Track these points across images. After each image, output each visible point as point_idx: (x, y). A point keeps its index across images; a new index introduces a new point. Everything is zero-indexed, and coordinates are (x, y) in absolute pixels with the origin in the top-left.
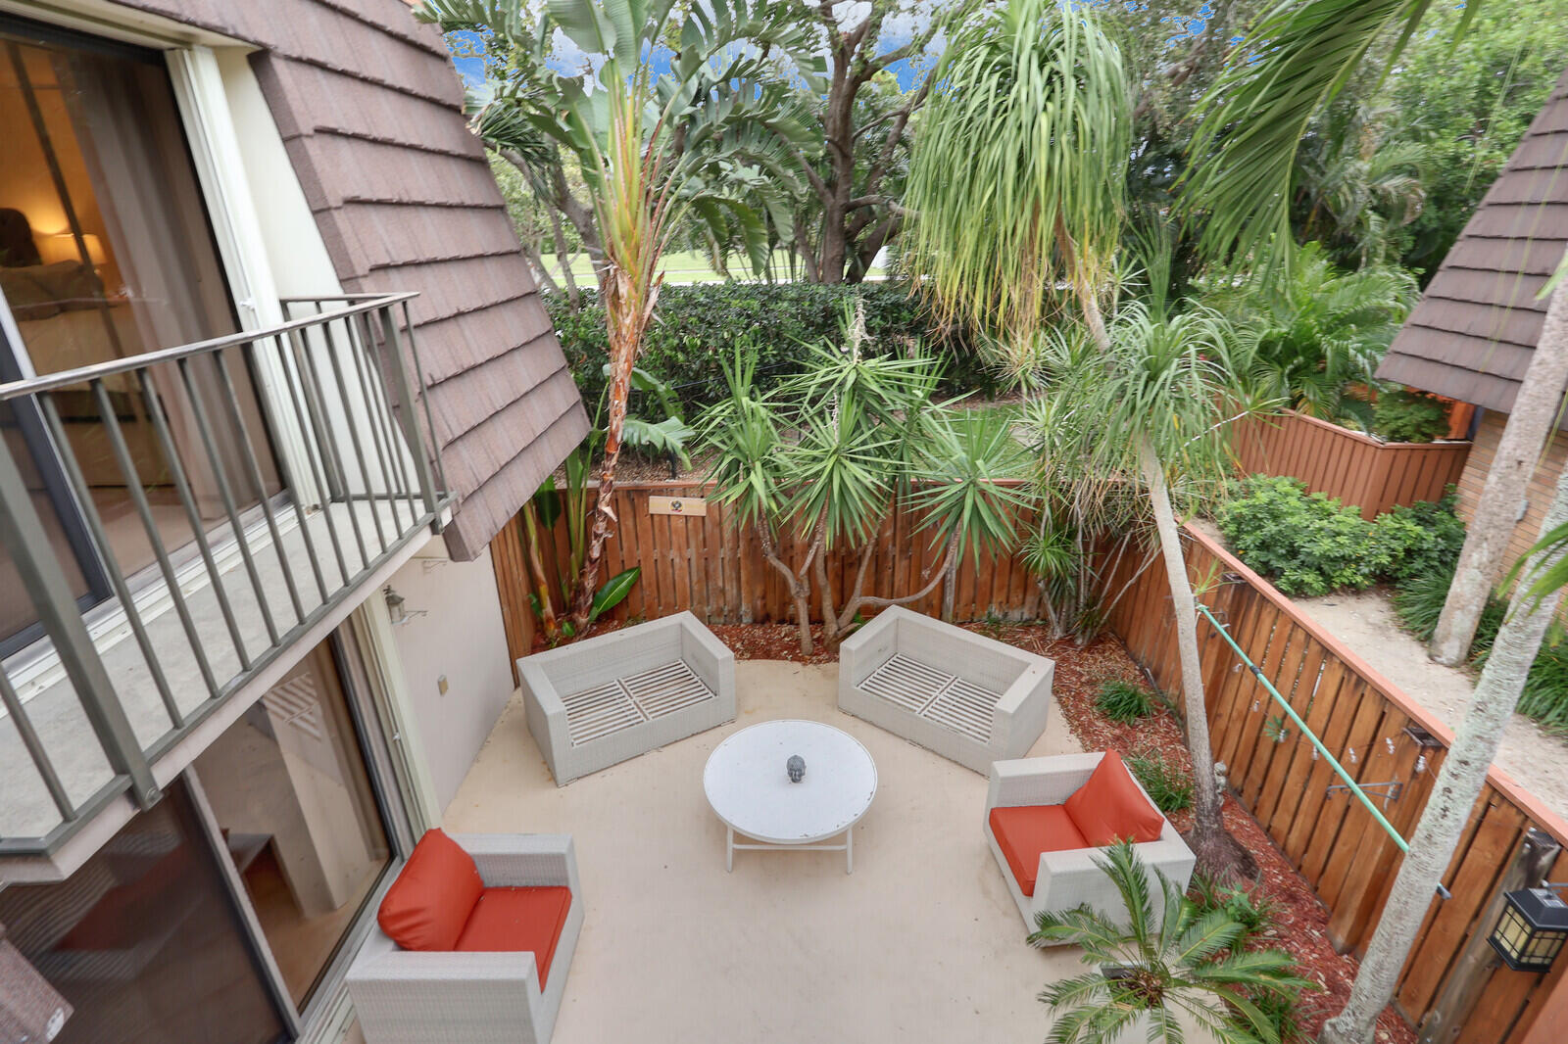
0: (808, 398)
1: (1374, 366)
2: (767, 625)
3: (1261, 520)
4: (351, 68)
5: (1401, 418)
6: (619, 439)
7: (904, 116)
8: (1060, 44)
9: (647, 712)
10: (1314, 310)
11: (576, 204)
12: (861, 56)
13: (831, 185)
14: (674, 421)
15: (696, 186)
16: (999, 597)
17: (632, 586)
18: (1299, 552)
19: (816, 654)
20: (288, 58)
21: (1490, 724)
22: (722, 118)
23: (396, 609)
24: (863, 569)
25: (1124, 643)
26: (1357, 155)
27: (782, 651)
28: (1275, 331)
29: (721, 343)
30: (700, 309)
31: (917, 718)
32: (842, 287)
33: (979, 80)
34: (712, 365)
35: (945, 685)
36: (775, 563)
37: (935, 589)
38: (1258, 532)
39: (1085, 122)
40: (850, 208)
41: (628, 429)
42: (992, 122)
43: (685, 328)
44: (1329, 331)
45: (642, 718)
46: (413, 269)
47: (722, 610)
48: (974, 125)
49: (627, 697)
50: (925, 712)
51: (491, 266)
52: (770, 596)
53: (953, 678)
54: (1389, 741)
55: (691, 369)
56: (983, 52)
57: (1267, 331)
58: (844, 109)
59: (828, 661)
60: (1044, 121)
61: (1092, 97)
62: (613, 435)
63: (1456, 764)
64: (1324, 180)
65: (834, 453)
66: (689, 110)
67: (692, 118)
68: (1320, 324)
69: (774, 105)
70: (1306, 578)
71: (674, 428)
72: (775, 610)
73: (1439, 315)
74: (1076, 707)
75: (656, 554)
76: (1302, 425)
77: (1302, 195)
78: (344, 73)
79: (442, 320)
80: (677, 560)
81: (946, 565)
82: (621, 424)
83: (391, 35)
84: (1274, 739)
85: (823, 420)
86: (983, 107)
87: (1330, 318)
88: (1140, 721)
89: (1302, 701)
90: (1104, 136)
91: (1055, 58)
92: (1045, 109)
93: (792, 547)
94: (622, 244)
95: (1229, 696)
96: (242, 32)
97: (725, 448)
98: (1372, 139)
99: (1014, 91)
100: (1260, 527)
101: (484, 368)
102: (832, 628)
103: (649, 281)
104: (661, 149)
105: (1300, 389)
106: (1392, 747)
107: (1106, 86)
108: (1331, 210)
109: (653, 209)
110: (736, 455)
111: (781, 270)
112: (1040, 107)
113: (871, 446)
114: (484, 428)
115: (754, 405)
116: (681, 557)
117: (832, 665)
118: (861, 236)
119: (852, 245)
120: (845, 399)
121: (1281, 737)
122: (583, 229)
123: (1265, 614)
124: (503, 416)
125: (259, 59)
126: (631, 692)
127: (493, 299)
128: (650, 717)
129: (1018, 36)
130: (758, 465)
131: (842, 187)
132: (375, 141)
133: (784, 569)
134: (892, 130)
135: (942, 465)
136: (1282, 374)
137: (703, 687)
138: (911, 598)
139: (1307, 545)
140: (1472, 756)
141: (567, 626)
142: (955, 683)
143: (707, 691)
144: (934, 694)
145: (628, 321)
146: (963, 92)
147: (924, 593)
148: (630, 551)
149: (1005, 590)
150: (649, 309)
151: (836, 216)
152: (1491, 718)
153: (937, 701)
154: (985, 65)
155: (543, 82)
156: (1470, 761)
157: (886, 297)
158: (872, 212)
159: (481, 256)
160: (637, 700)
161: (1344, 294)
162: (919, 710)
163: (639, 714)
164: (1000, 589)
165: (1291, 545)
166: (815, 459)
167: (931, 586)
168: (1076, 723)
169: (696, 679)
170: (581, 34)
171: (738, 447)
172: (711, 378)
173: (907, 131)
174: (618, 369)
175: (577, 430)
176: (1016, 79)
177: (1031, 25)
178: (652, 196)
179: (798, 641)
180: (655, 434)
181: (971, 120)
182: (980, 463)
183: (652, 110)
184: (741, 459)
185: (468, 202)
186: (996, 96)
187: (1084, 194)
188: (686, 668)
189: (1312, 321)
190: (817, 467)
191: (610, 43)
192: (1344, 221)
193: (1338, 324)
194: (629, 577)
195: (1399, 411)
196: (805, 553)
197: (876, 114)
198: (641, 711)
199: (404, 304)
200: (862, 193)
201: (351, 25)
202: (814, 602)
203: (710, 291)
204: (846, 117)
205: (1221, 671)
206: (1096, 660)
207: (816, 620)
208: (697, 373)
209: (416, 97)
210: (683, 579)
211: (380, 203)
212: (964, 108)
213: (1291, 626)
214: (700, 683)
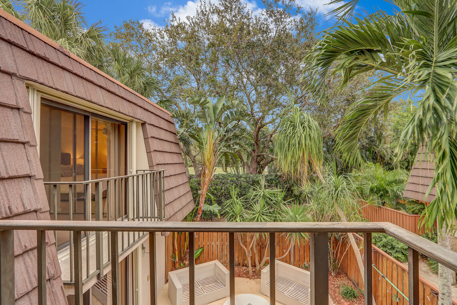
0: (251, 199)
1: (402, 194)
2: (239, 267)
3: (381, 238)
4: (158, 126)
5: (414, 208)
6: (202, 209)
7: (271, 136)
8: (305, 121)
9: (204, 291)
10: (383, 180)
11: (192, 155)
12: (261, 123)
13: (254, 151)
14: (216, 205)
15: (225, 149)
16: (307, 259)
17: (201, 253)
18: (395, 248)
19: (253, 276)
20: (149, 124)
21: (446, 280)
22: (231, 135)
23: (143, 250)
24: (267, 248)
25: (346, 274)
26: (385, 143)
27: (243, 275)
28: (373, 185)
29: (226, 188)
30: (221, 180)
31: (285, 296)
32: (257, 175)
33: (288, 128)
34: (224, 194)
35: (293, 285)
36: (242, 245)
37: (287, 255)
38: (381, 242)
39: (312, 136)
40: (259, 156)
41: (204, 207)
42: (292, 136)
43: (217, 184)
44: (388, 185)
45: (203, 293)
46: (163, 165)
47: (226, 261)
48: (288, 136)
49: (199, 286)
50: (288, 294)
51: (177, 166)
52: (240, 257)
53: (295, 283)
54: (428, 297)
55: (218, 195)
56: (289, 123)
57: (371, 185)
58: (257, 134)
59: (257, 278)
60: (303, 135)
61: (313, 130)
62: (200, 208)
63: (442, 295)
64: (378, 149)
65: (258, 212)
66: (224, 134)
67: (225, 135)
68: (385, 183)
69: (243, 133)
70: (399, 256)
71: (215, 207)
72: (241, 262)
73: (415, 180)
74: (334, 295)
75: (208, 243)
76: (387, 211)
77: (374, 153)
78: (157, 127)
79: (167, 176)
80: (214, 245)
81: (290, 247)
82: (203, 205)
83: (165, 120)
84: (396, 301)
85: (255, 204)
86: (290, 133)
87: (388, 182)
88: (355, 300)
89: (401, 287)
90: (316, 138)
91: (304, 124)
92: (303, 133)
93: (246, 242)
94: (207, 162)
95: (380, 289)
96: (143, 120)
97: (230, 212)
98: (388, 140)
99: (296, 130)
100: (381, 240)
101: (174, 188)
102: (258, 267)
103: (213, 170)
104: (217, 141)
105: (384, 200)
106: (429, 299)
107: (315, 128)
108: (383, 156)
109: (215, 154)
110: (232, 213)
111: (241, 172)
112: (302, 133)
113: (268, 211)
114: (173, 202)
115: (237, 200)
116: (215, 244)
117: (258, 279)
118: (261, 163)
119: (259, 165)
120: (261, 198)
121: (398, 300)
122: (193, 160)
123: (384, 260)
124: (176, 200)
125: (143, 124)
126: (200, 285)
127: (177, 173)
128: (205, 292)
129: (296, 120)
130: (238, 216)
131: (256, 151)
132: (160, 139)
133: (244, 247)
134: (269, 138)
135: (287, 217)
136: (378, 196)
137: (221, 284)
138: (281, 258)
139: (396, 245)
140: (445, 291)
141: (182, 264)
142: (296, 285)
143: (222, 285)
144: (290, 288)
145: (207, 180)
146: (285, 130)
147: (285, 256)
148: (201, 242)
149: (308, 257)
150: (212, 177)
151: (255, 158)
152: (445, 278)
153: (291, 290)
154: (290, 125)
155: (194, 128)
156: (445, 293)
157: (269, 177)
158: (264, 157)
159: (176, 163)
160: (202, 287)
161: (390, 176)
162: (286, 293)
163: (202, 291)
164: (307, 257)
165: (392, 245)
166: (254, 214)
167: (286, 254)
168: (335, 300)
169: (219, 281)
170: (203, 119)
171: (233, 211)
172: (223, 197)
173: (272, 139)
174: (203, 191)
175: (192, 206)
176: (296, 128)
177: (298, 118)
178: (215, 151)
179: (248, 272)
180: (211, 208)
181: (288, 135)
182: (297, 216)
183: (216, 134)
184: (234, 214)
185: (175, 152)
186: (292, 131)
187: (314, 149)
188: (216, 278)
189: (382, 182)
190: (255, 216)
191: (209, 121)
192: (387, 158)
193: (390, 183)
194: (200, 250)
195: (413, 206)
196: (250, 244)
197: (264, 135)
198: (203, 290)
199: (164, 171)
200: (261, 152)
201: (159, 118)
202: (253, 259)
203: (223, 175)
204: (257, 136)
205: (376, 280)
206: (338, 280)
207: (254, 266)
208: (220, 196)
209: (168, 131)
210: (215, 251)
211: (159, 151)
212: (286, 133)
213: (392, 263)
214: (220, 282)
